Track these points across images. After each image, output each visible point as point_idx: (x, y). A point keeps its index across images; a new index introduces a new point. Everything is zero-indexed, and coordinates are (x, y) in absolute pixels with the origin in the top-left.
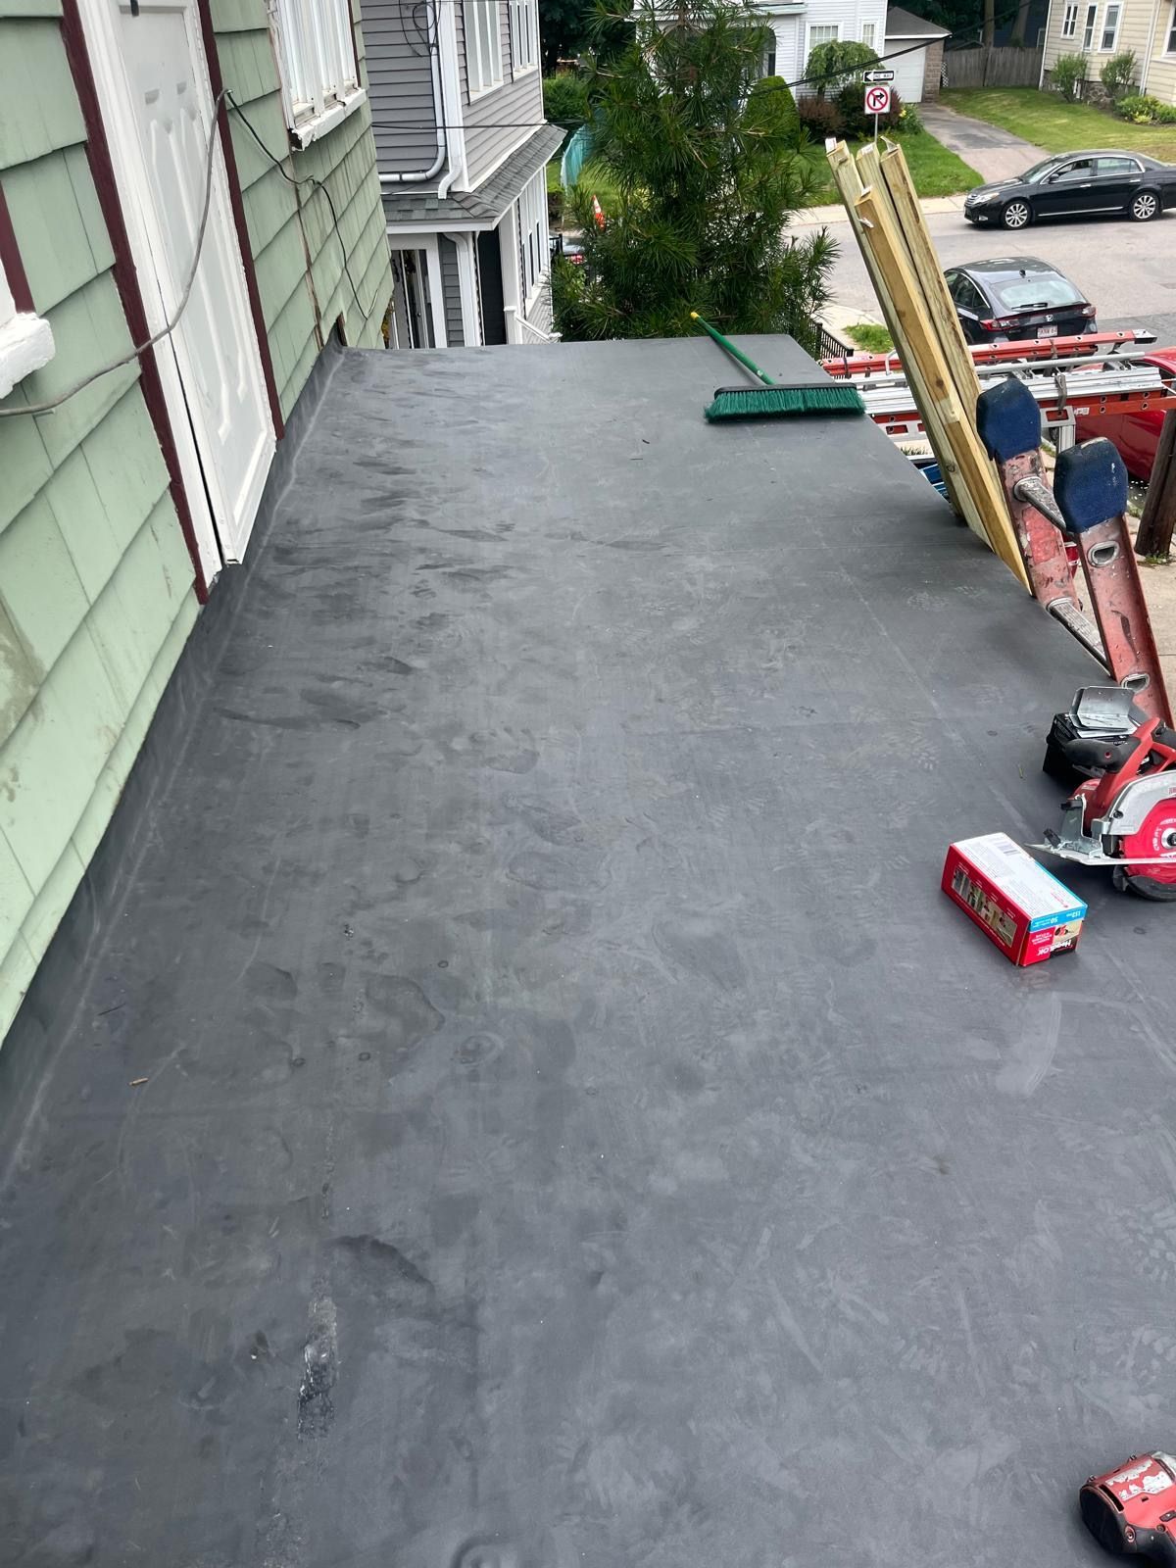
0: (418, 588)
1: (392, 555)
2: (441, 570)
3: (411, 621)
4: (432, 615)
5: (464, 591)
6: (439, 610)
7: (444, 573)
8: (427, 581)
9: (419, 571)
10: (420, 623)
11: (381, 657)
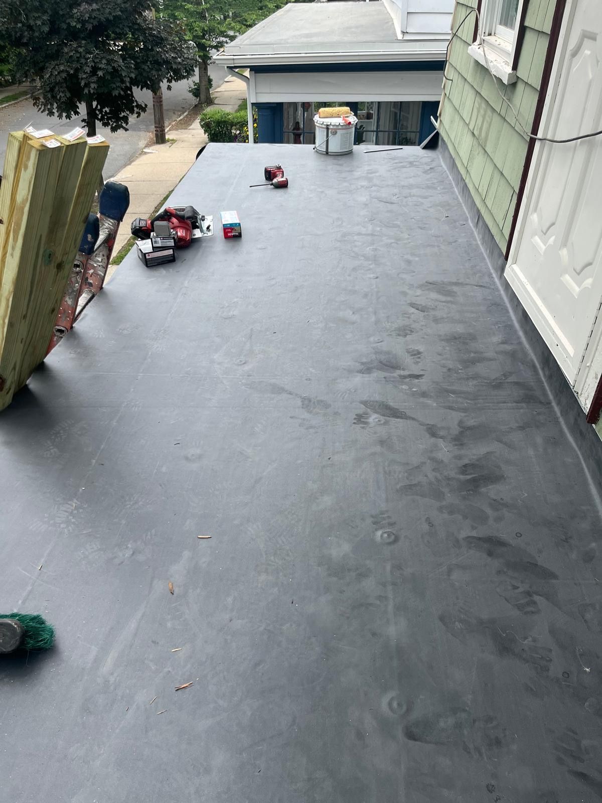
0: (419, 358)
1: (447, 391)
2: (406, 373)
3: (417, 332)
4: (405, 336)
5: (388, 353)
6: (401, 339)
7: (404, 369)
8: (415, 363)
9: (421, 373)
10: (412, 331)
11: (427, 312)
